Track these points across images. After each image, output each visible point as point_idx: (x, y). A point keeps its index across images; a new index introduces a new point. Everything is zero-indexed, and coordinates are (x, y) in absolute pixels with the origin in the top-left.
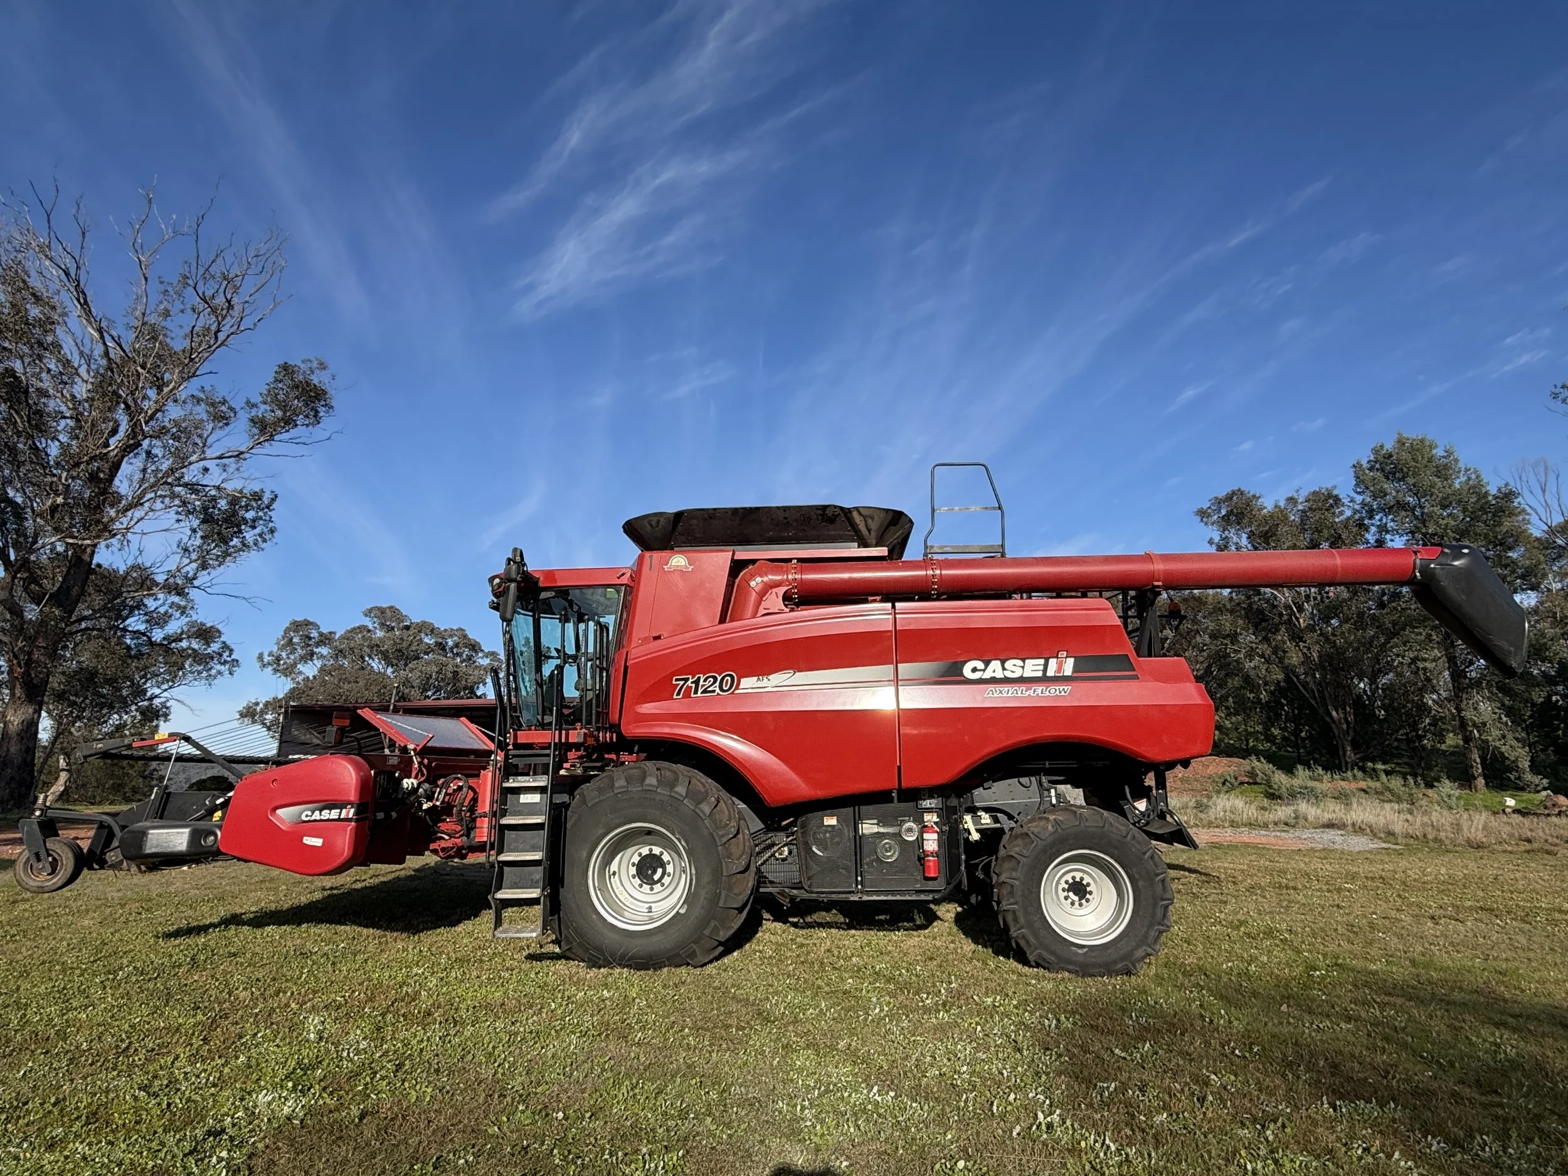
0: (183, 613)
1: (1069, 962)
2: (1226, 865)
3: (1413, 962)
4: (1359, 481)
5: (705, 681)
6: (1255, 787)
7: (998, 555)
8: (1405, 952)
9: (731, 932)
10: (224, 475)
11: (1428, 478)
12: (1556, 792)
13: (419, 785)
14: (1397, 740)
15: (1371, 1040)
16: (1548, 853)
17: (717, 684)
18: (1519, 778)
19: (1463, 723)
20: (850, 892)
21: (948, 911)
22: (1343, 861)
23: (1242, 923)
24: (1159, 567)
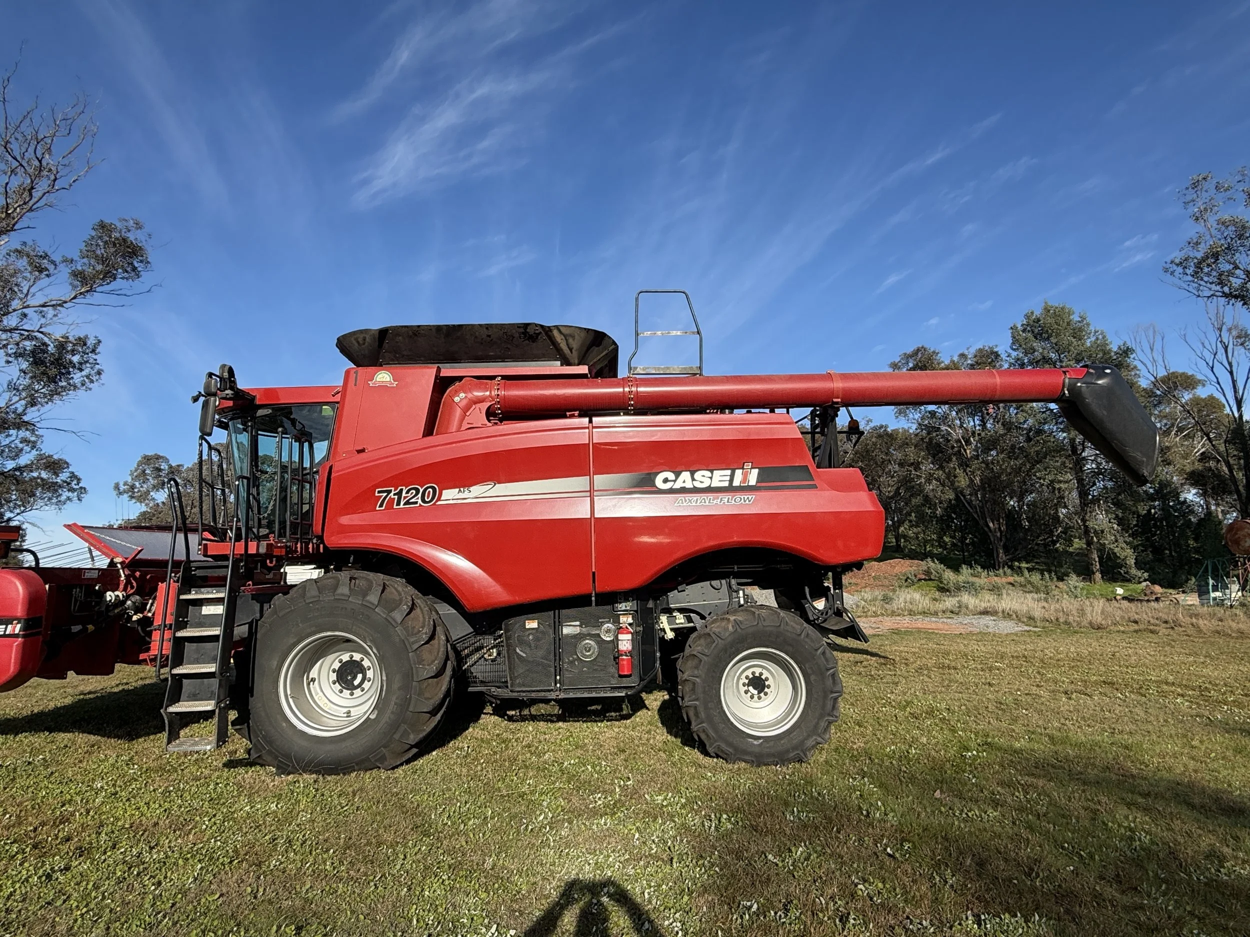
0: (33, 447)
1: (746, 752)
2: (902, 648)
3: (1051, 738)
4: (1015, 340)
5: (407, 492)
6: (930, 583)
7: (695, 376)
8: (1045, 729)
9: (421, 735)
10: (43, 321)
11: (1067, 338)
12: (1153, 583)
13: (127, 597)
14: (1038, 544)
15: (1016, 829)
16: (1152, 632)
17: (420, 495)
18: (1127, 573)
19: (1087, 531)
20: (549, 691)
21: (656, 700)
22: (995, 643)
23: (908, 703)
24: (838, 385)
